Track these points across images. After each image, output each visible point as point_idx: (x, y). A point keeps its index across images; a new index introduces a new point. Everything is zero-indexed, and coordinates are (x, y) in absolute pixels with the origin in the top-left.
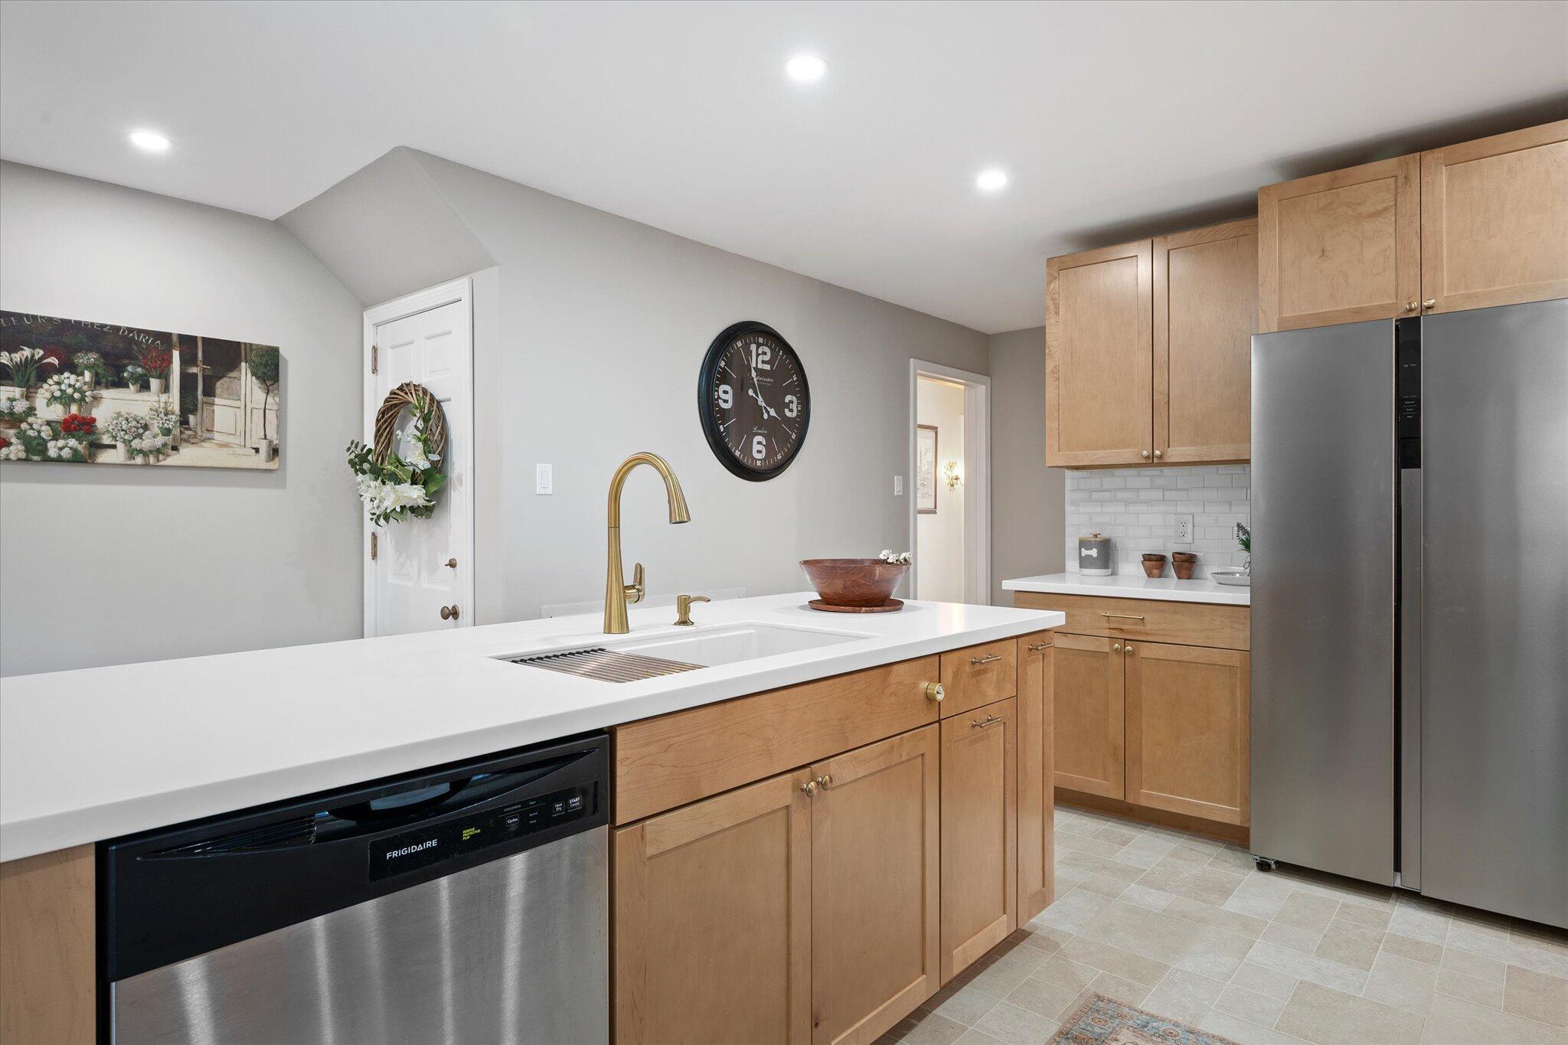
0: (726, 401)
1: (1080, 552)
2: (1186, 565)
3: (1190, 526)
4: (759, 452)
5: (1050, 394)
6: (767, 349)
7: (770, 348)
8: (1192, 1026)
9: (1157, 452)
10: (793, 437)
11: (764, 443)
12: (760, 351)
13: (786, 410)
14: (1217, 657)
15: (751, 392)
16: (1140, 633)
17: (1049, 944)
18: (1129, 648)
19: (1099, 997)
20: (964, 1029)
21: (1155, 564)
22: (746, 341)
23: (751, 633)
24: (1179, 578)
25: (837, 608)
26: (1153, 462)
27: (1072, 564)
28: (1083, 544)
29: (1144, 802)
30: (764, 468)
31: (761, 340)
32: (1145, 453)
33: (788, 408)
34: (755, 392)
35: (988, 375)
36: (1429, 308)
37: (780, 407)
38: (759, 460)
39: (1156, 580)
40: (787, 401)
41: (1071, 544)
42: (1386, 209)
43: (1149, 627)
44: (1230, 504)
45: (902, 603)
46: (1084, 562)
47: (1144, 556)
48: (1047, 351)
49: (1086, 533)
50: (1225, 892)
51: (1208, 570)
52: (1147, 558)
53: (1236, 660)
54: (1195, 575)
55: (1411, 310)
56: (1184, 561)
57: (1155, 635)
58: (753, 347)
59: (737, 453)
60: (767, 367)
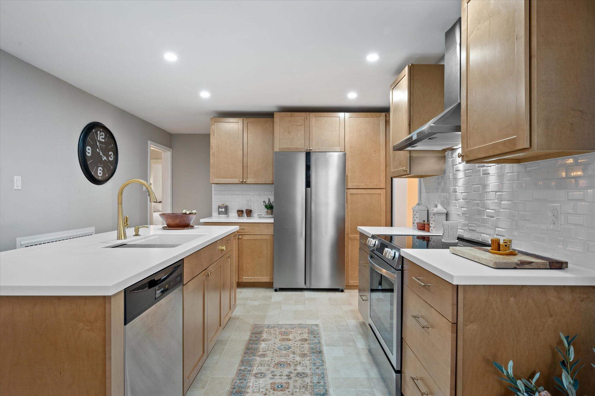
0: (89, 153)
1: (219, 210)
2: (250, 213)
3: (250, 201)
4: (100, 173)
5: (212, 161)
6: (103, 134)
7: (104, 133)
8: (278, 324)
9: (244, 180)
10: (112, 168)
11: (102, 170)
12: (101, 134)
13: (110, 158)
14: (264, 237)
15: (98, 150)
16: (243, 232)
17: (236, 318)
18: (240, 237)
19: (256, 325)
20: (228, 340)
21: (240, 213)
22: (96, 130)
23: (156, 238)
24: (247, 217)
25: (177, 228)
26: (242, 183)
27: (215, 214)
28: (219, 207)
29: (244, 281)
30: (101, 180)
31: (101, 130)
32: (241, 180)
33: (110, 157)
34: (99, 150)
35: (171, 148)
36: (311, 150)
37: (108, 156)
38: (100, 176)
39: (241, 217)
40: (110, 154)
41: (215, 207)
42: (303, 124)
43: (245, 231)
44: (261, 196)
45: (194, 226)
46: (220, 213)
47: (237, 210)
48: (211, 147)
49: (220, 204)
50: (271, 298)
51: (255, 214)
52: (238, 211)
53: (268, 237)
54: (251, 216)
55: (307, 150)
56: (249, 212)
57: (248, 232)
58: (99, 132)
59: (93, 174)
60: (103, 140)
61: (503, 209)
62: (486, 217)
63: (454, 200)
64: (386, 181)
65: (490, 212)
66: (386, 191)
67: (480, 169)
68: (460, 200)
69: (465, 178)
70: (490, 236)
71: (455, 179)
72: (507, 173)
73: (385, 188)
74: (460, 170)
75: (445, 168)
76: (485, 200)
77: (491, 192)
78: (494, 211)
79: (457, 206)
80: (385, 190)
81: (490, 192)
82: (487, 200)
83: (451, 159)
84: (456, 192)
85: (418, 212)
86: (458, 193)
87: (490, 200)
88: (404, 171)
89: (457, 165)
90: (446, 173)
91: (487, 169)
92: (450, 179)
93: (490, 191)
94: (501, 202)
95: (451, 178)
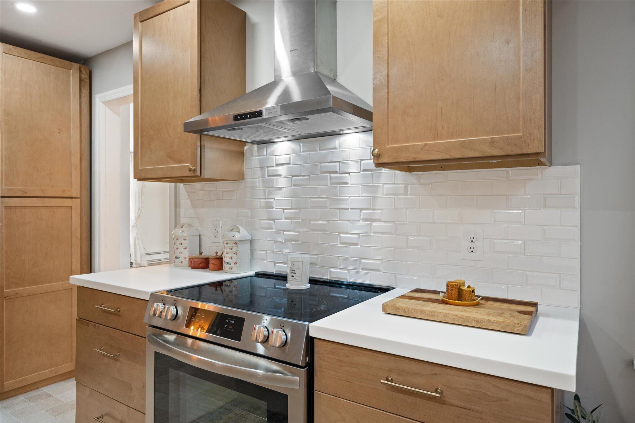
61: (374, 233)
62: (339, 245)
63: (266, 219)
64: (80, 184)
65: (350, 237)
66: (81, 201)
67: (328, 175)
68: (282, 219)
69: (292, 187)
70: (349, 272)
71: (269, 189)
72: (384, 184)
73: (78, 196)
74: (281, 175)
75: (244, 171)
76: (338, 221)
77: (351, 209)
78: (357, 236)
79: (272, 228)
80: (79, 200)
81: (348, 209)
82: (340, 220)
83: (258, 158)
84: (272, 207)
85: (188, 239)
86: (274, 209)
87: (349, 221)
88: (190, 170)
89: (273, 167)
90: (246, 177)
91: (343, 177)
92: (257, 187)
93: (349, 207)
94: (371, 224)
95: (257, 185)
